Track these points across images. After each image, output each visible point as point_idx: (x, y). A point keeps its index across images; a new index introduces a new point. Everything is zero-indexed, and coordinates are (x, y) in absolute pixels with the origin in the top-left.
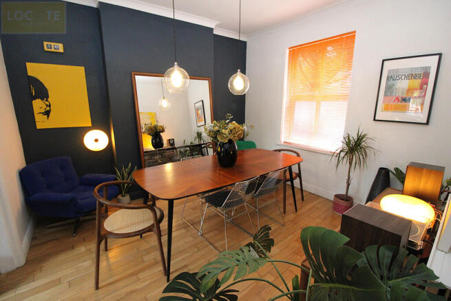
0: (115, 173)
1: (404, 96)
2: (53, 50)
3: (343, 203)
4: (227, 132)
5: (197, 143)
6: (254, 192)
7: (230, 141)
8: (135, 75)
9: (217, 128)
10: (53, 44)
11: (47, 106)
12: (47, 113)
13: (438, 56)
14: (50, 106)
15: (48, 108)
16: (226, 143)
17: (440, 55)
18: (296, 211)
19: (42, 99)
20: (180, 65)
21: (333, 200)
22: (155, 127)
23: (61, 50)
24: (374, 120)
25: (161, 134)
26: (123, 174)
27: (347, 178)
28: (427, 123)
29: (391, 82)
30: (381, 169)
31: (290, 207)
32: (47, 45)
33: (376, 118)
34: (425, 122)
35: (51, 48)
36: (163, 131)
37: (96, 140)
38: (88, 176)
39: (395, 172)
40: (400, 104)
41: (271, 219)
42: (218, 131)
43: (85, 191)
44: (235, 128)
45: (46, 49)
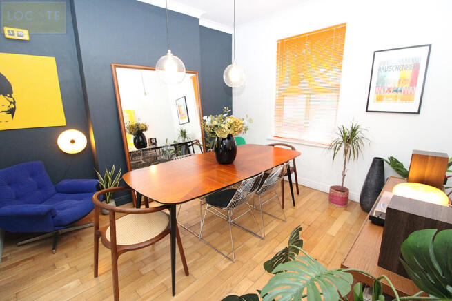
0: (97, 178)
1: (396, 86)
2: (16, 37)
3: (339, 194)
4: (226, 126)
5: (181, 142)
6: (257, 189)
7: (230, 137)
8: (115, 66)
9: (215, 123)
10: (16, 30)
11: (11, 103)
12: (12, 112)
13: (428, 47)
14: (14, 103)
15: (12, 106)
16: (225, 139)
17: (430, 46)
18: (294, 205)
19: (5, 95)
20: (174, 53)
21: (328, 192)
22: (138, 125)
23: (26, 37)
24: (367, 111)
25: (144, 132)
26: (107, 178)
27: (343, 170)
28: (419, 113)
29: (383, 73)
30: (376, 159)
31: (288, 203)
32: (9, 31)
33: (369, 110)
34: (417, 111)
35: (13, 35)
36: (145, 130)
37: (73, 142)
38: (65, 182)
39: (389, 161)
40: (391, 94)
41: (270, 215)
42: (217, 126)
43: (63, 200)
44: (235, 122)
45: (7, 36)
